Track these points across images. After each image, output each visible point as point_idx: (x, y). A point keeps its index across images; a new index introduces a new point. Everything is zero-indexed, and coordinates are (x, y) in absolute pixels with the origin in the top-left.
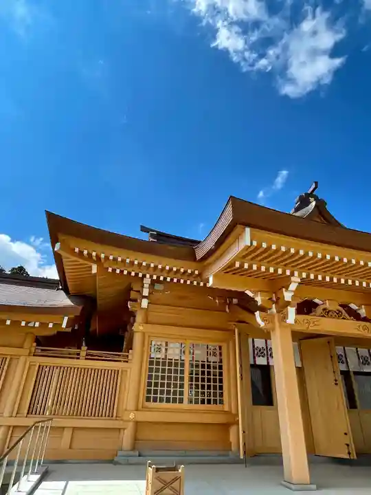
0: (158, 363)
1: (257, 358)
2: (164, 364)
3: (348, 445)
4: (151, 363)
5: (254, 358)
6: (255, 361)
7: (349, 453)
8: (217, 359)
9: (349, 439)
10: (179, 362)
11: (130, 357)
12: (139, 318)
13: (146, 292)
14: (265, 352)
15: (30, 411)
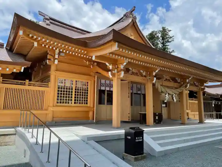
0: (61, 88)
1: (101, 87)
2: (64, 88)
3: (129, 117)
4: (59, 88)
5: (100, 87)
6: (100, 88)
7: (129, 119)
8: (86, 87)
9: (130, 115)
10: (71, 88)
11: (49, 85)
12: (53, 68)
13: (57, 56)
14: (105, 85)
15: (4, 108)
